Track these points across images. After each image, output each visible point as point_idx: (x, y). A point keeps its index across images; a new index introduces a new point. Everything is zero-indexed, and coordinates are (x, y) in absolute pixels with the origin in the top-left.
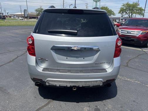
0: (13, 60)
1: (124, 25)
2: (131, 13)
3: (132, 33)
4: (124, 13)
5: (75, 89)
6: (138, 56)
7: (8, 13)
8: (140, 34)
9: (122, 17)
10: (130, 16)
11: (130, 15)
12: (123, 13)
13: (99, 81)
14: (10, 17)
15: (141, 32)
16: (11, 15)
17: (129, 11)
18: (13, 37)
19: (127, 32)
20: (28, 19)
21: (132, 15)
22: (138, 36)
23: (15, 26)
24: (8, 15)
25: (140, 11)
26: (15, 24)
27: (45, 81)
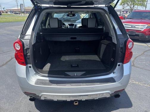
0: (7, 63)
1: (127, 18)
2: (133, 4)
3: (136, 27)
4: (126, 5)
5: (77, 103)
6: (144, 52)
7: (4, 8)
8: (145, 28)
9: (123, 9)
10: (132, 8)
11: (132, 6)
12: (124, 4)
13: (106, 93)
14: (6, 12)
15: (146, 26)
16: (7, 10)
17: (130, 3)
18: (8, 34)
19: (131, 26)
20: (25, 14)
21: (133, 7)
22: (143, 30)
23: (12, 22)
24: (4, 10)
25: (142, 2)
26: (11, 20)
27: (40, 96)
